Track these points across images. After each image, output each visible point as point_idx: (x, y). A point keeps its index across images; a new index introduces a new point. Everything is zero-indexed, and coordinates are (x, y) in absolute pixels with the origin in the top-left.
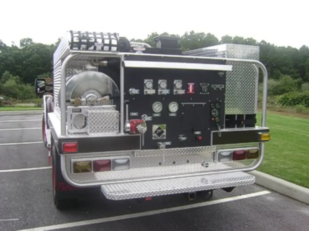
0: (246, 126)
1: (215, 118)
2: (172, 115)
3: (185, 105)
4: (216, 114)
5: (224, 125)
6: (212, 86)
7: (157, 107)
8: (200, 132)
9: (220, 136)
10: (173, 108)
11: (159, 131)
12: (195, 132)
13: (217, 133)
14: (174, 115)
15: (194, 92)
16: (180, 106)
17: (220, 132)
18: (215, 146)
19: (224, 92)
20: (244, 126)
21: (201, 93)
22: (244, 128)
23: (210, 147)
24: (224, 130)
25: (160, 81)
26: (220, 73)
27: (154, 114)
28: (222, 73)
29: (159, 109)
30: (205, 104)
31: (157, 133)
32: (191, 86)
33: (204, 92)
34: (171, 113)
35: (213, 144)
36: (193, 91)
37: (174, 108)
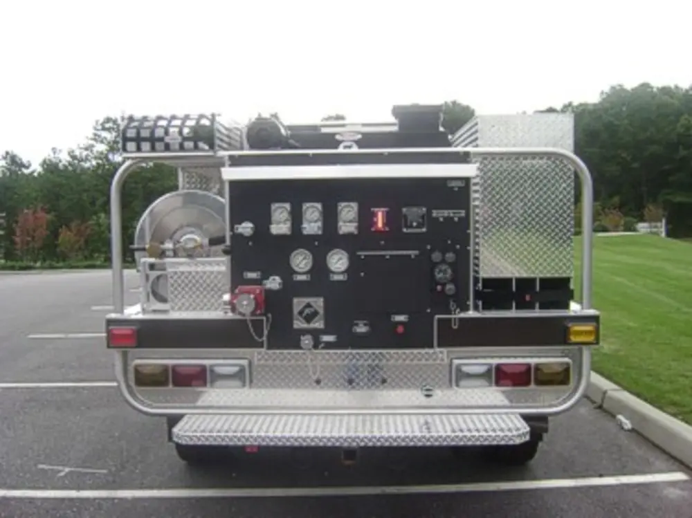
0: (542, 307)
1: (444, 285)
2: (336, 278)
3: (365, 256)
4: (448, 276)
5: (471, 303)
6: (435, 213)
7: (302, 261)
8: (406, 316)
9: (456, 327)
10: (338, 262)
11: (307, 311)
12: (392, 316)
13: (450, 320)
14: (341, 278)
15: (387, 229)
16: (353, 259)
17: (455, 319)
18: (445, 350)
19: (468, 228)
20: (537, 305)
21: (405, 230)
22: (537, 310)
23: (431, 351)
24: (471, 314)
25: (306, 206)
26: (453, 184)
27: (294, 276)
28: (460, 184)
29: (306, 265)
30: (416, 256)
31: (304, 315)
32: (380, 215)
33: (411, 227)
34: (334, 273)
35: (440, 345)
36: (385, 224)
37: (341, 262)
